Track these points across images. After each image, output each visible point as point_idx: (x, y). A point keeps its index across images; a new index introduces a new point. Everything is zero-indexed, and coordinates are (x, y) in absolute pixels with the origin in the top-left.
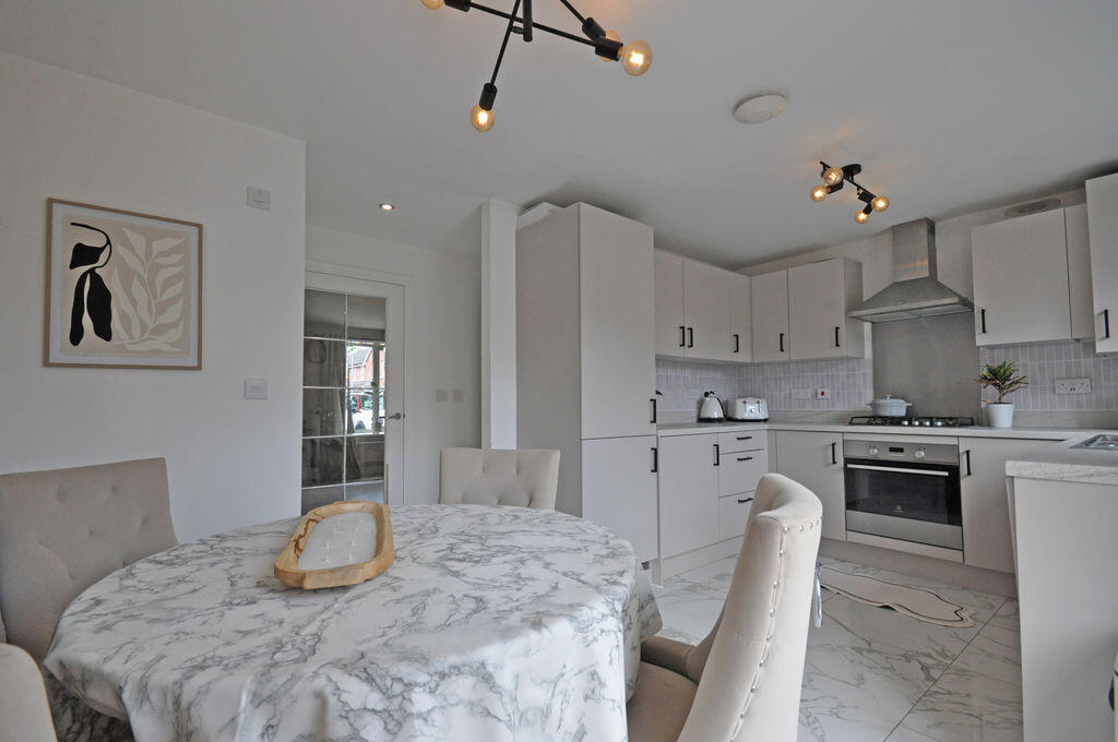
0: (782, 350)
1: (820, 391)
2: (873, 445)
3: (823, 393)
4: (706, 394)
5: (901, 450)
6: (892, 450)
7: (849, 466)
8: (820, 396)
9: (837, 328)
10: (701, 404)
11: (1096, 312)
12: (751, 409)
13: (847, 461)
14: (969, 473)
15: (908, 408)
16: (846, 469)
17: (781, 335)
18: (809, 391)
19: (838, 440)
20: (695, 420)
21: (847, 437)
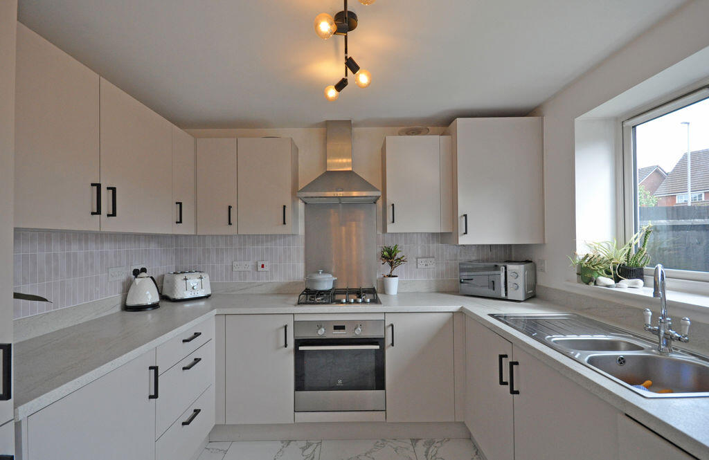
0: (230, 224)
1: (260, 264)
2: (319, 324)
3: (263, 266)
4: (136, 273)
5: (343, 328)
6: (336, 328)
7: (301, 348)
8: (260, 269)
9: (284, 206)
10: (127, 287)
11: (459, 215)
12: (192, 286)
13: (299, 343)
14: (393, 345)
15: (335, 282)
16: (297, 353)
17: (230, 207)
18: (251, 263)
19: (290, 322)
20: (118, 309)
21: (298, 318)
